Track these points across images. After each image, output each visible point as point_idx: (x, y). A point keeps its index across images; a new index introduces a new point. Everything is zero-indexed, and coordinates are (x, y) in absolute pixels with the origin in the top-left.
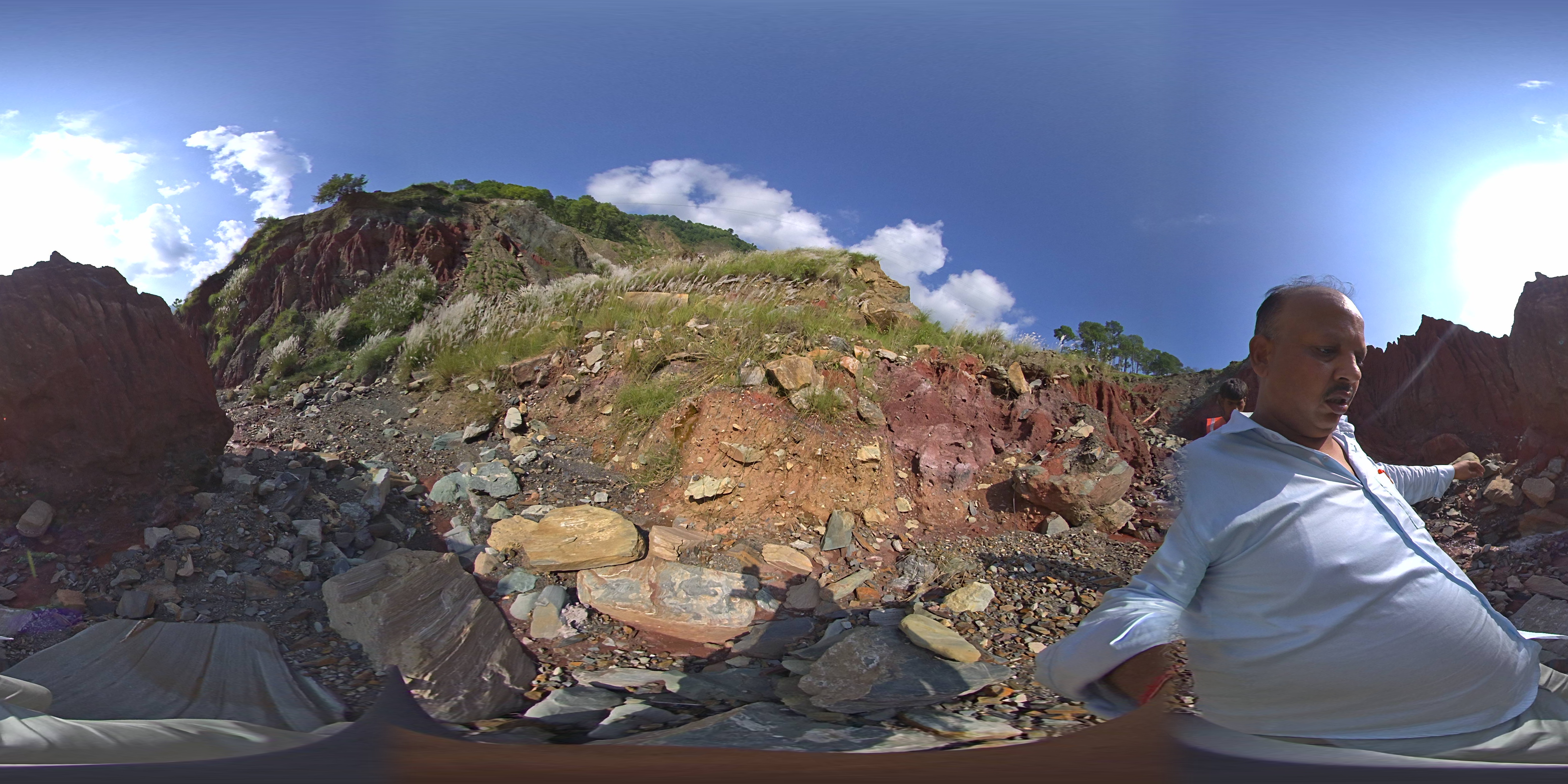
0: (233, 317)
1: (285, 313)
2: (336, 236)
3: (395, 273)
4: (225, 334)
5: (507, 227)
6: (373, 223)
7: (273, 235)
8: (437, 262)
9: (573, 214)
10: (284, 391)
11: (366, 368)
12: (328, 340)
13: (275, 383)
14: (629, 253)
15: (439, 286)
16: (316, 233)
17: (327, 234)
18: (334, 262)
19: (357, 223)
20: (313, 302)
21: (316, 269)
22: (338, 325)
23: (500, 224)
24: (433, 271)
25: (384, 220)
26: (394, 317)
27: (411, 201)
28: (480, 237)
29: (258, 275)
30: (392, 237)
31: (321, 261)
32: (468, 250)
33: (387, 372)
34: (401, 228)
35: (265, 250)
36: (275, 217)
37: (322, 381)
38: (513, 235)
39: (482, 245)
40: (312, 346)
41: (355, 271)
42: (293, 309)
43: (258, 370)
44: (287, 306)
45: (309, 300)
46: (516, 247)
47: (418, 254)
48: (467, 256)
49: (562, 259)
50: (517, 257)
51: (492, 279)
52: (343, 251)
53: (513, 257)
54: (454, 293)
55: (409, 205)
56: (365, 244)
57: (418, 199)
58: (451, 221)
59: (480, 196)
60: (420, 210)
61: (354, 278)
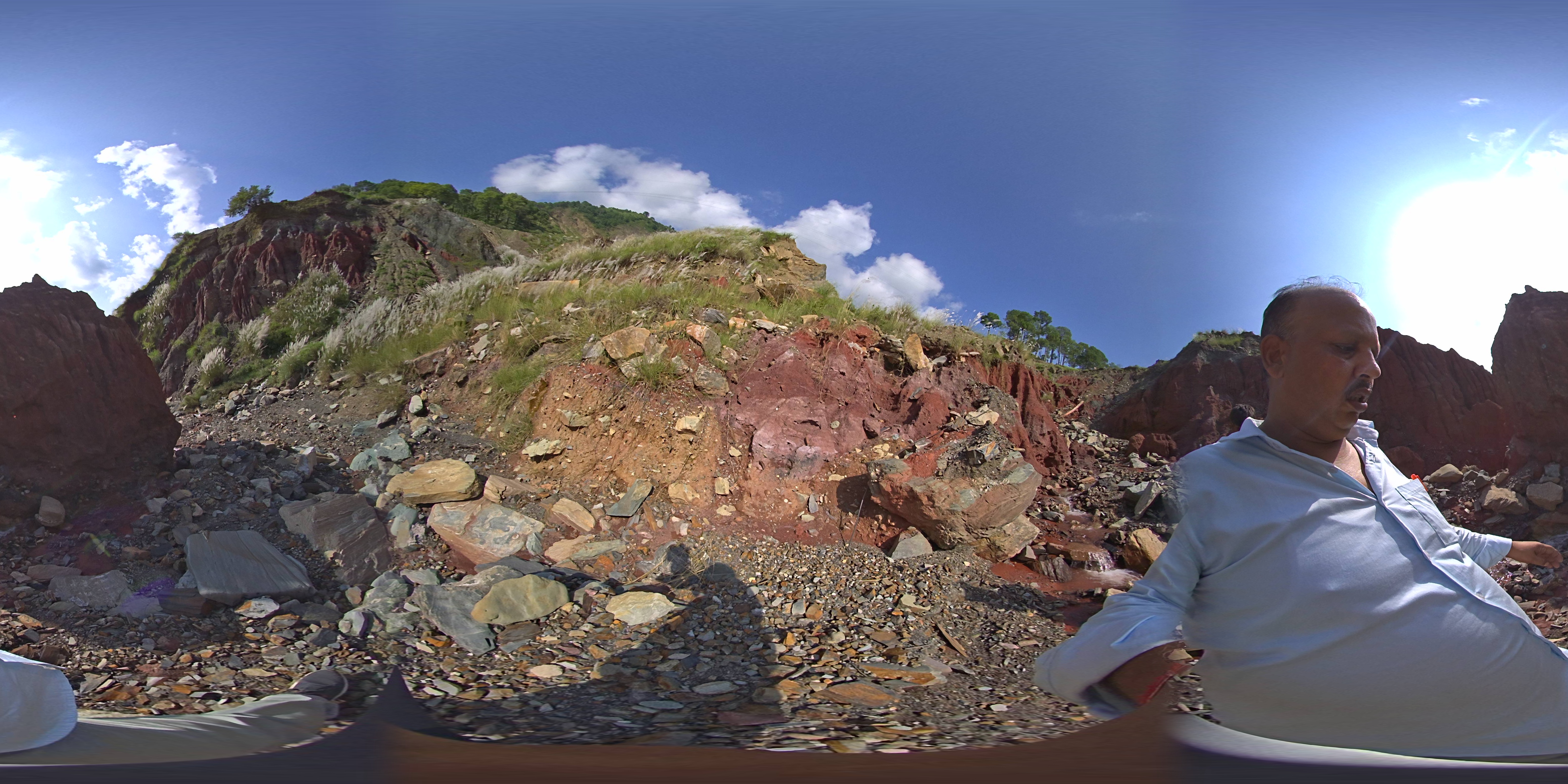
0: (158, 332)
1: (208, 326)
2: (251, 248)
3: (308, 281)
4: (152, 349)
5: (414, 226)
6: (284, 233)
7: (190, 250)
8: (347, 267)
9: (480, 207)
10: (214, 400)
11: (290, 373)
12: (251, 349)
13: (205, 393)
14: (539, 242)
15: (352, 290)
16: (231, 246)
17: (241, 247)
18: (251, 274)
19: (269, 234)
20: (234, 314)
21: (235, 281)
22: (260, 335)
23: (405, 224)
24: (345, 276)
25: (294, 229)
26: (312, 323)
27: (315, 208)
28: (387, 239)
29: (181, 290)
30: (303, 245)
31: (239, 274)
32: (376, 253)
33: (309, 375)
34: (310, 236)
35: (184, 265)
36: (191, 232)
37: (249, 388)
38: (420, 234)
39: (389, 246)
40: (237, 356)
41: (271, 282)
42: (216, 322)
43: (187, 382)
44: (210, 319)
45: (230, 312)
46: (423, 245)
47: (329, 261)
48: (376, 258)
49: (469, 254)
50: (425, 255)
51: (401, 279)
52: (258, 262)
53: (422, 255)
54: (366, 296)
55: (315, 212)
56: (278, 254)
57: (323, 205)
58: (357, 224)
59: (383, 197)
60: (326, 217)
61: (272, 288)
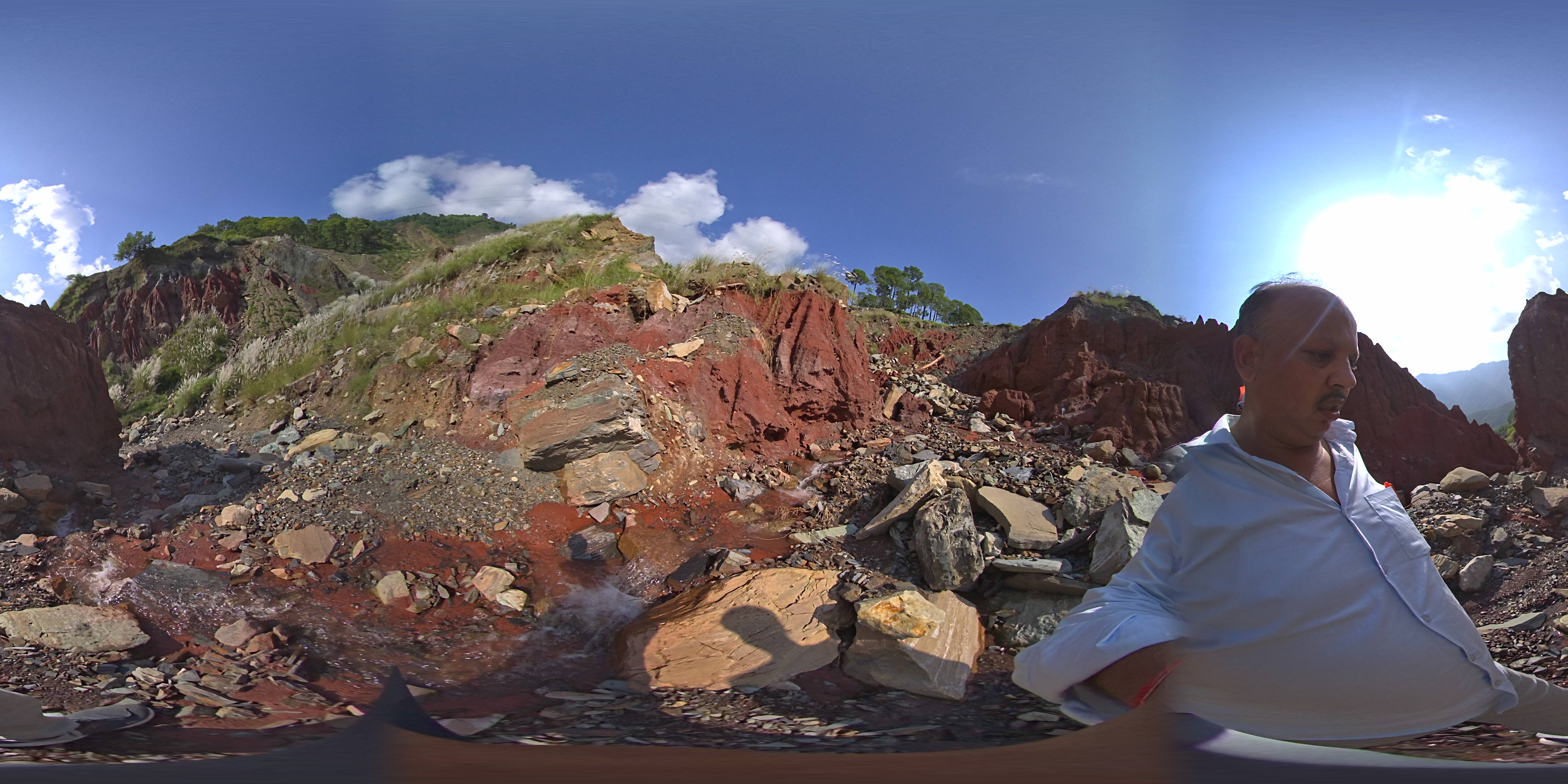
2: (137, 292)
3: (192, 323)
5: (274, 264)
6: (166, 277)
7: (82, 292)
8: (223, 309)
9: (326, 236)
11: (186, 405)
12: (146, 386)
14: (387, 262)
15: (229, 330)
16: (119, 288)
17: (129, 291)
18: (139, 317)
19: (153, 279)
20: (126, 354)
21: (124, 323)
22: (154, 373)
23: (266, 262)
24: (222, 317)
25: (174, 274)
26: (199, 361)
27: (190, 252)
28: (254, 279)
30: (182, 289)
31: (128, 317)
32: (246, 293)
33: (203, 406)
34: (188, 280)
35: (77, 306)
36: (82, 275)
37: (148, 419)
38: (280, 271)
39: (256, 286)
40: (132, 393)
41: (158, 324)
42: (109, 361)
44: (103, 359)
45: (121, 352)
46: (284, 281)
47: (206, 303)
48: (246, 298)
49: (325, 286)
50: (287, 291)
51: (270, 316)
52: (145, 306)
53: (284, 292)
54: (243, 334)
55: (190, 256)
56: (163, 299)
57: (196, 249)
58: (226, 266)
59: (244, 237)
60: (199, 261)
61: (158, 330)
